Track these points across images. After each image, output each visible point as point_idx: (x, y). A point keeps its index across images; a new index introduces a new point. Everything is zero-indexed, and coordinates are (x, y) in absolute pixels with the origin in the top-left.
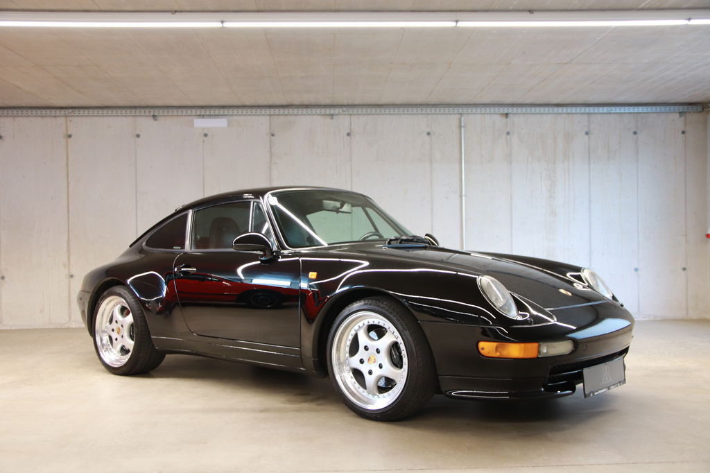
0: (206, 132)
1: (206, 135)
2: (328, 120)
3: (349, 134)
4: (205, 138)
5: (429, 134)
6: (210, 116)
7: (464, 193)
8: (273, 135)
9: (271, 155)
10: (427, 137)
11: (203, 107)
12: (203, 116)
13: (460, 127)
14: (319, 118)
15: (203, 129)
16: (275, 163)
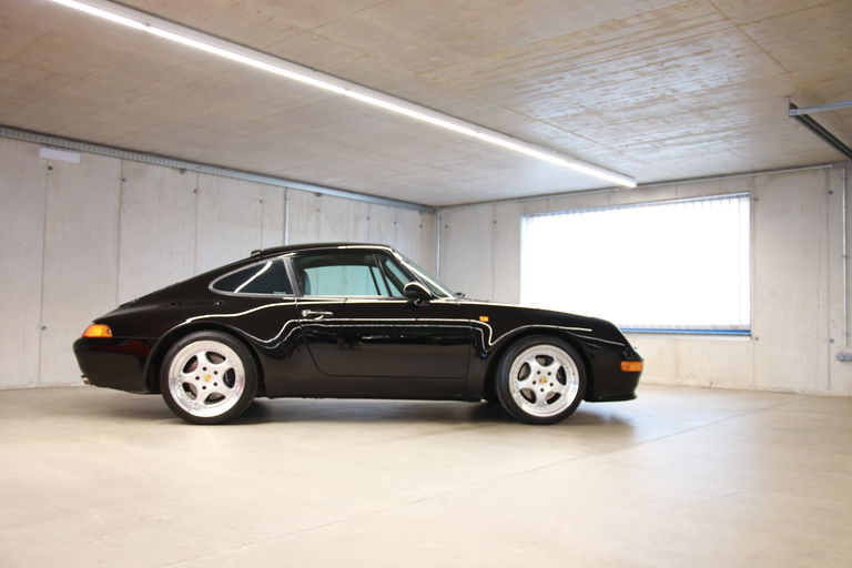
0: (50, 164)
1: (50, 168)
2: (178, 174)
3: (195, 191)
4: (49, 172)
6: (57, 147)
8: (124, 180)
9: (121, 201)
10: (259, 204)
11: (48, 135)
12: (48, 145)
13: (285, 199)
14: (171, 171)
15: (48, 160)
16: (125, 211)
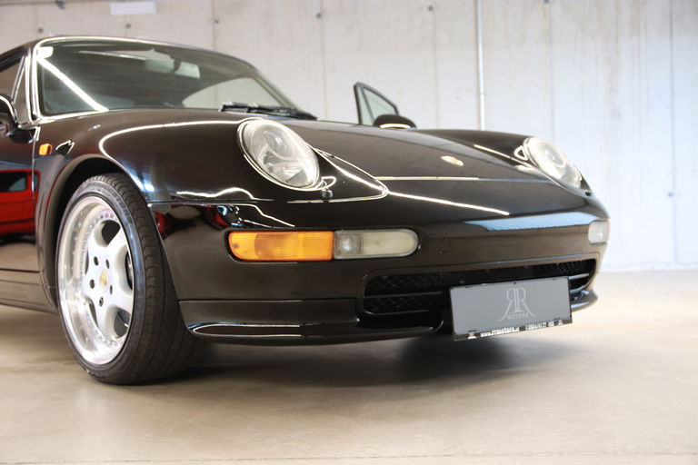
0: (128, 21)
1: (128, 26)
3: (319, 16)
4: (128, 31)
5: (431, 8)
7: (482, 90)
8: (217, 22)
10: (428, 14)
15: (125, 17)
